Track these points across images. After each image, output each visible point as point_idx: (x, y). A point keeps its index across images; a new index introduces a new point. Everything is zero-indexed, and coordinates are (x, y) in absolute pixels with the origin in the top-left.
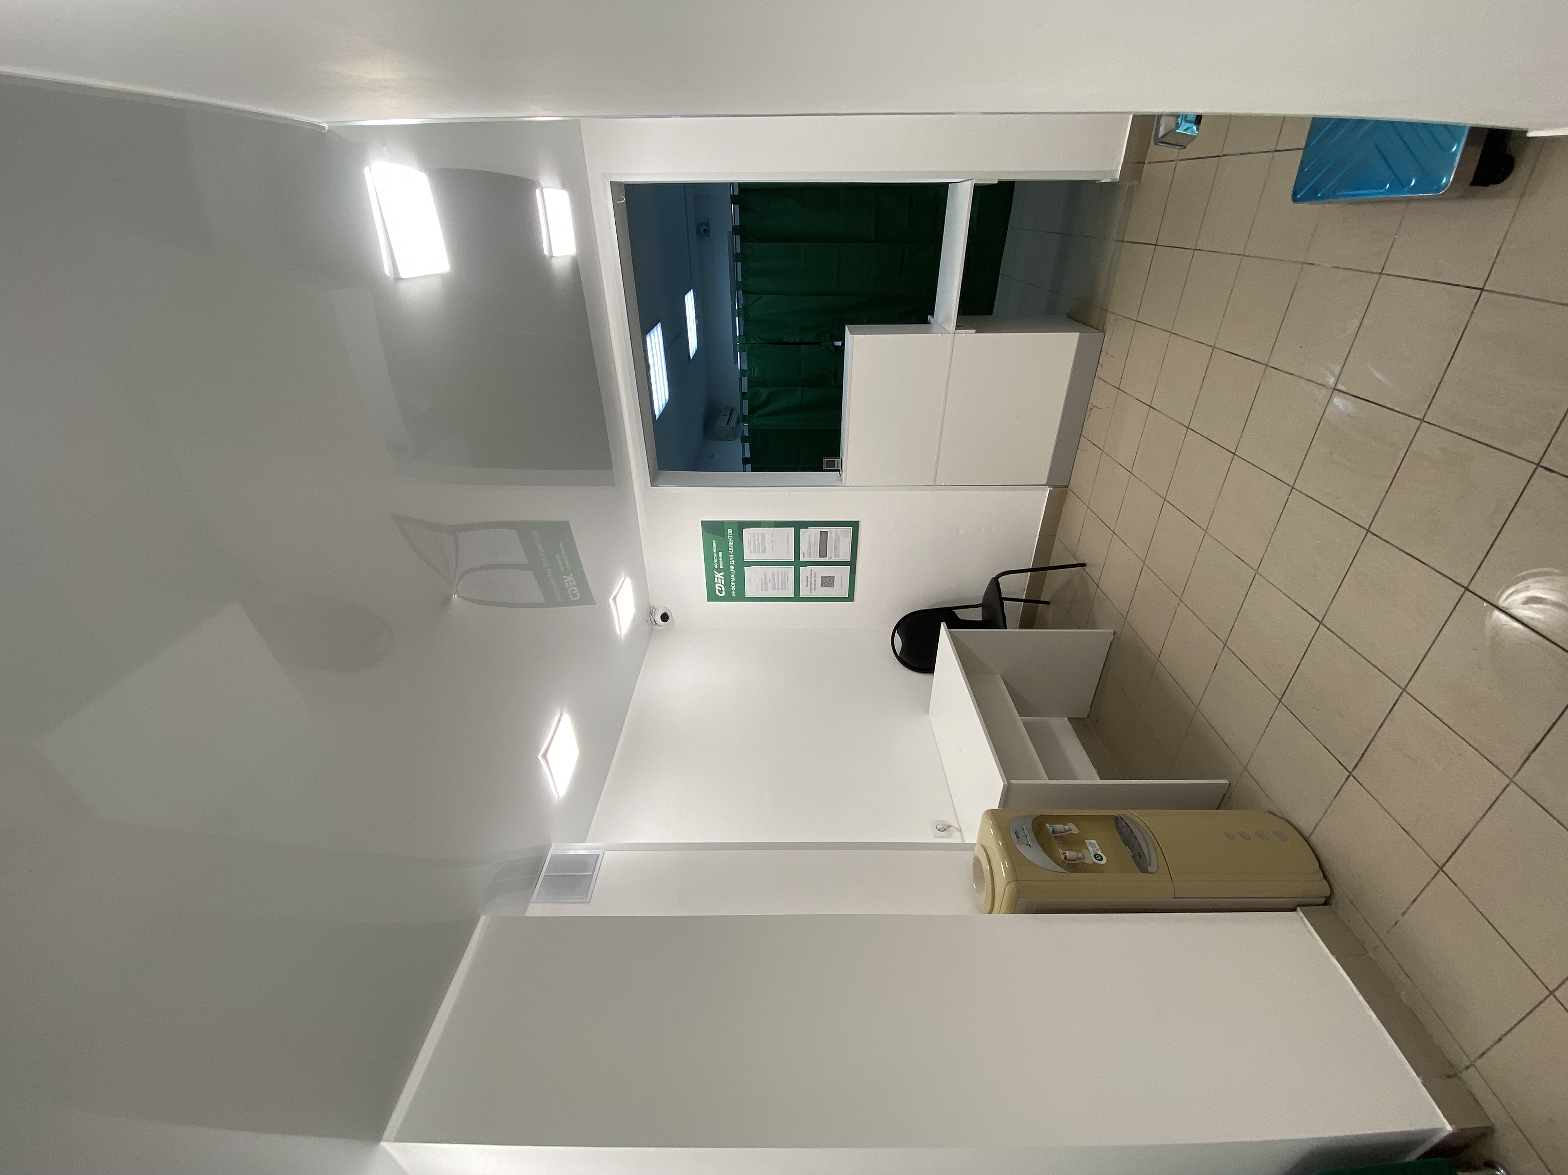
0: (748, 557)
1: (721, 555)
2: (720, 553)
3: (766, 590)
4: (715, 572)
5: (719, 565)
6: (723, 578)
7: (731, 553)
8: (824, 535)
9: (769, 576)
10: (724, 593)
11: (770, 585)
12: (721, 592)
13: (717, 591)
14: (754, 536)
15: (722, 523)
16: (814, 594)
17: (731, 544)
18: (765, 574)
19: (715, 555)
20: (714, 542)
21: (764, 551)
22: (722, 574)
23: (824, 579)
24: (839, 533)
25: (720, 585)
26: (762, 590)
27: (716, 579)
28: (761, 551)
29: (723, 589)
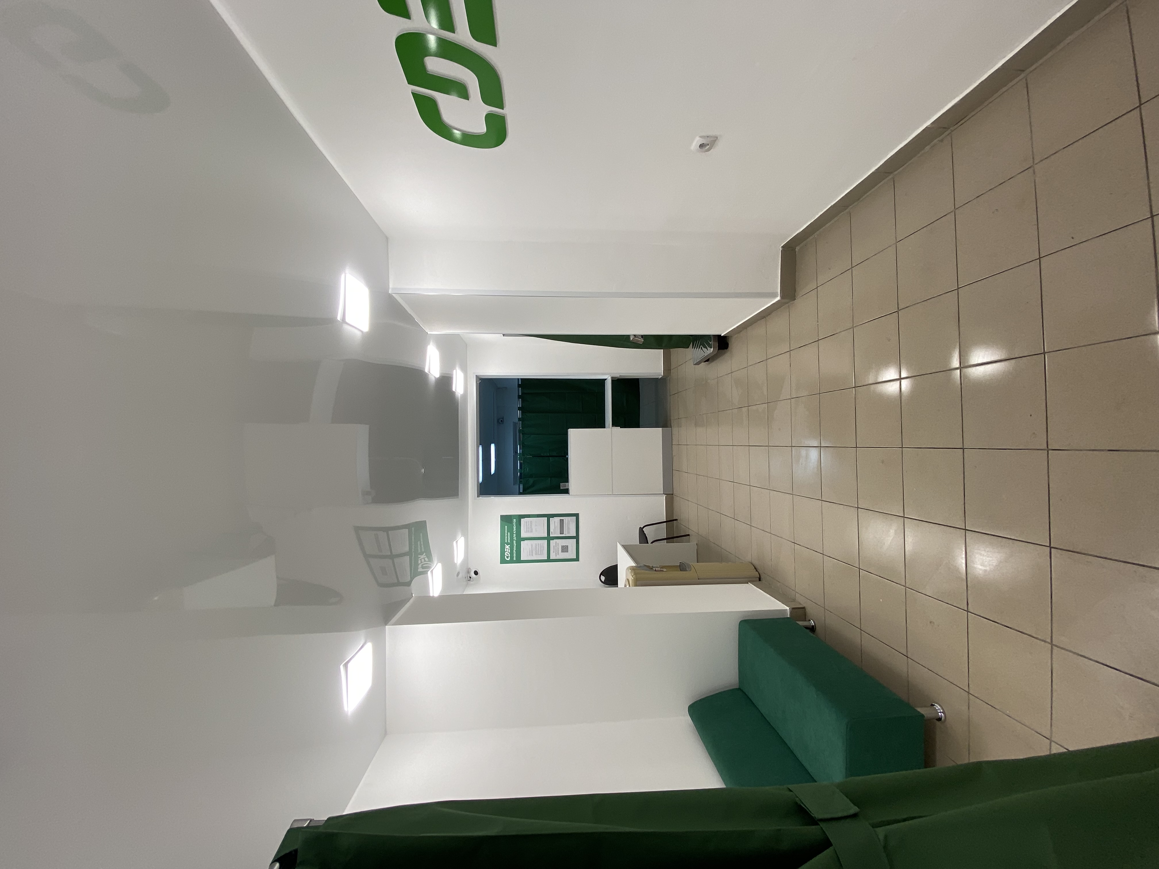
0: (523, 535)
1: (509, 535)
2: (509, 533)
3: (532, 555)
4: (506, 545)
5: (508, 541)
6: (509, 548)
7: (515, 533)
8: (562, 521)
9: (534, 546)
10: (509, 558)
11: (534, 552)
12: (508, 557)
13: (506, 557)
14: (526, 523)
15: (510, 516)
16: (558, 557)
17: (515, 528)
18: (532, 545)
19: (506, 534)
20: (506, 527)
21: (532, 532)
22: (509, 546)
23: (563, 547)
24: (569, 520)
25: (507, 553)
26: (530, 555)
27: (506, 549)
28: (530, 531)
29: (509, 556)
